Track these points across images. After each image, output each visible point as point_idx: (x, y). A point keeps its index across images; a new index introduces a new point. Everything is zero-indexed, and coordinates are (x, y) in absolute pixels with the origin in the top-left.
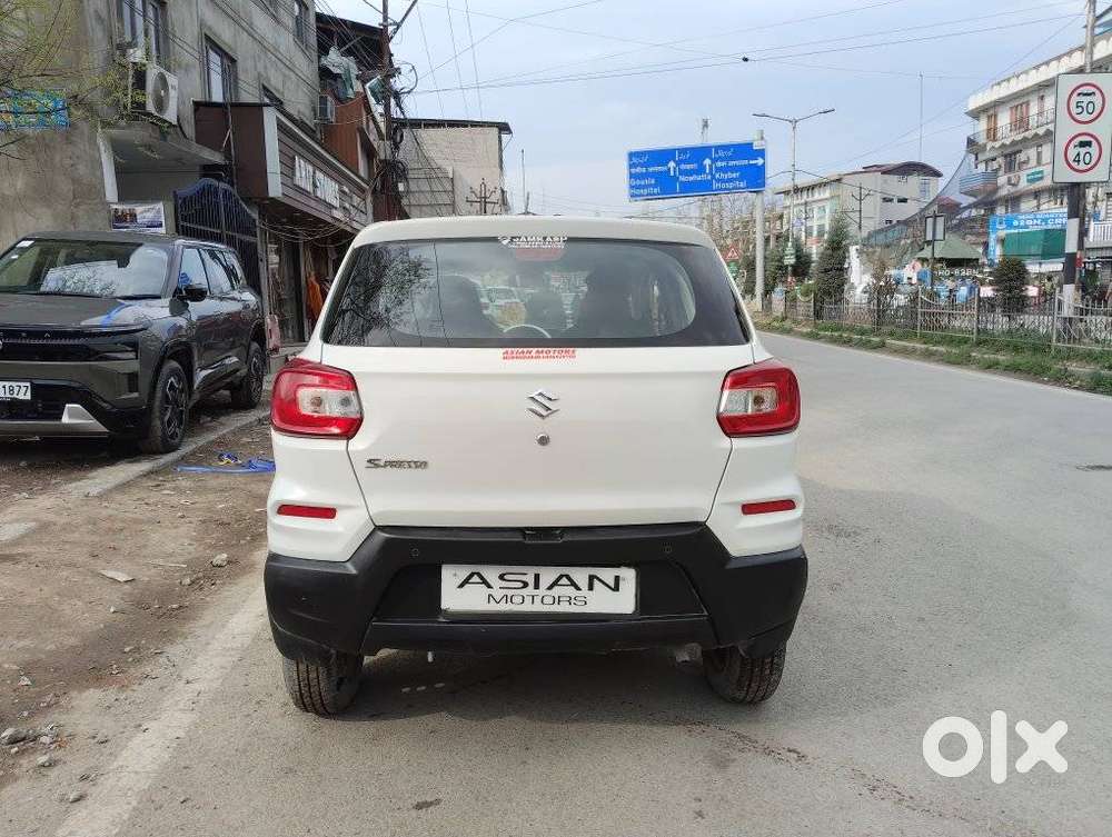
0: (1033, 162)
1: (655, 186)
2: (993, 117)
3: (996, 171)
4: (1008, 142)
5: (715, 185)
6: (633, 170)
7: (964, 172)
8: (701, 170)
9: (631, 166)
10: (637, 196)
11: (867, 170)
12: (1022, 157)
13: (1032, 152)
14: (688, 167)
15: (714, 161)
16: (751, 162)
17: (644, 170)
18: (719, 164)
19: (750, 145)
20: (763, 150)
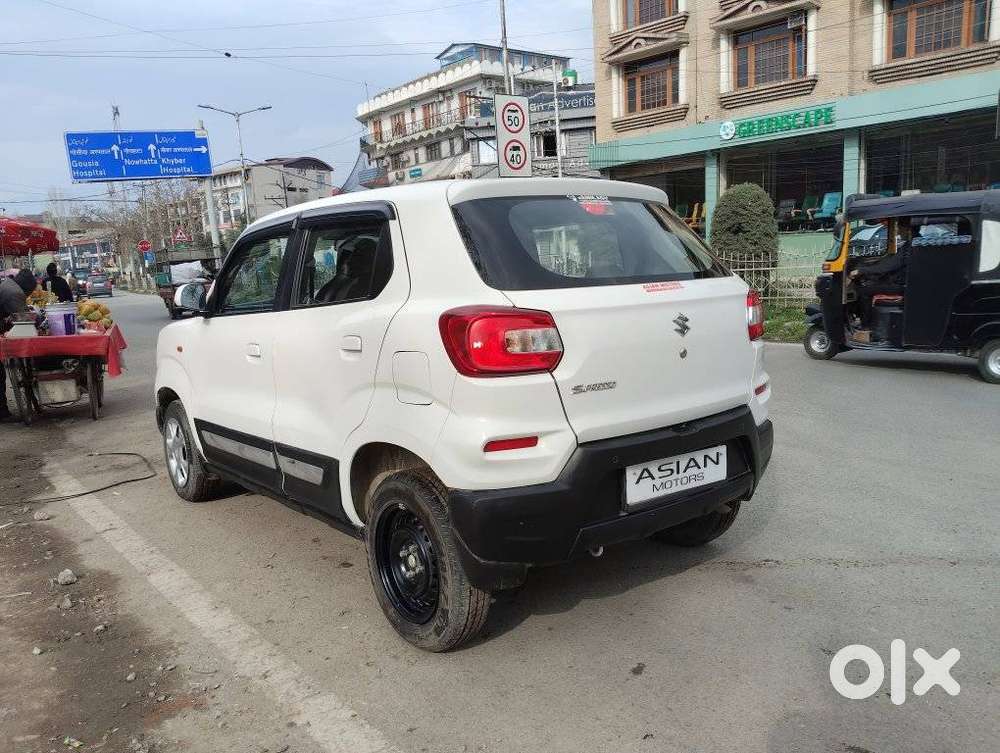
0: (413, 162)
1: (98, 168)
2: (378, 123)
3: (386, 167)
4: (392, 144)
5: (163, 170)
6: (74, 152)
7: (360, 168)
8: (147, 155)
9: (70, 148)
10: (80, 177)
11: (270, 162)
12: (404, 157)
13: (411, 154)
14: (133, 151)
15: (158, 147)
16: (195, 150)
17: (85, 152)
18: (163, 150)
19: (192, 134)
20: (206, 139)
